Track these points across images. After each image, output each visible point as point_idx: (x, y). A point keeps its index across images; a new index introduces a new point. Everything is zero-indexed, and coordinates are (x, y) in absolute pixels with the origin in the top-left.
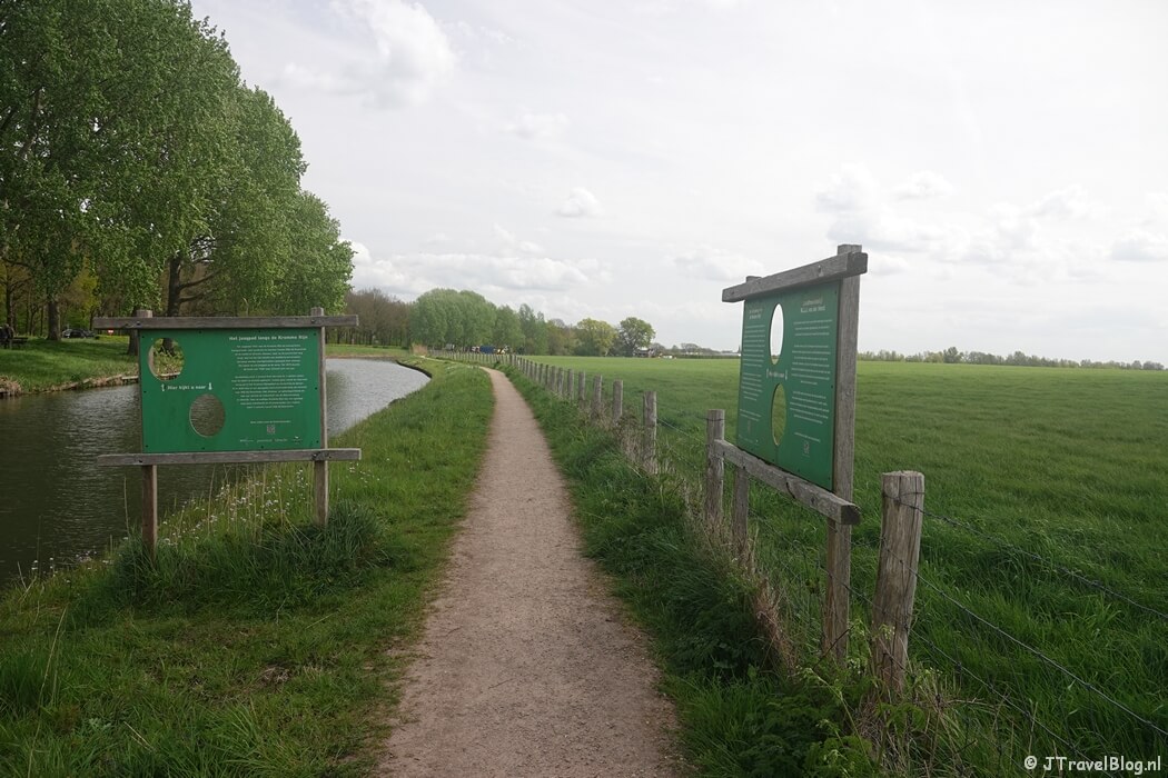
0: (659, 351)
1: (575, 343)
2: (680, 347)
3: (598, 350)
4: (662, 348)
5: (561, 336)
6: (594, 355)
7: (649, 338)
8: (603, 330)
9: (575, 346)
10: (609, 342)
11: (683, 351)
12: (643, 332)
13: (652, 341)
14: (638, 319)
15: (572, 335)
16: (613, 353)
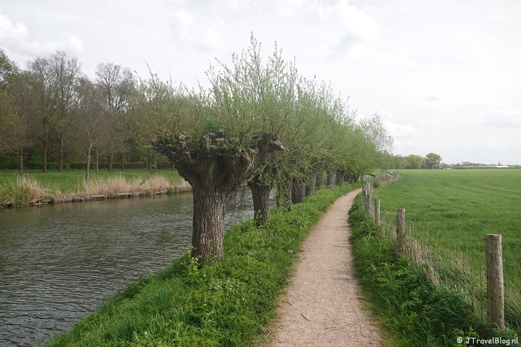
0: (445, 166)
1: (406, 164)
2: (461, 164)
3: (416, 166)
4: (446, 165)
5: (400, 161)
6: (415, 169)
7: (439, 161)
8: (418, 159)
9: (406, 165)
10: (421, 163)
11: (463, 165)
12: (436, 159)
13: (441, 162)
14: (434, 153)
15: (405, 161)
16: (423, 167)
